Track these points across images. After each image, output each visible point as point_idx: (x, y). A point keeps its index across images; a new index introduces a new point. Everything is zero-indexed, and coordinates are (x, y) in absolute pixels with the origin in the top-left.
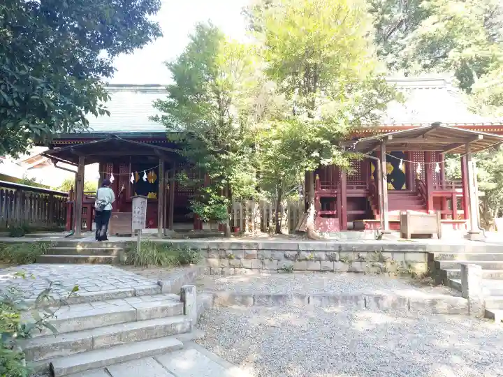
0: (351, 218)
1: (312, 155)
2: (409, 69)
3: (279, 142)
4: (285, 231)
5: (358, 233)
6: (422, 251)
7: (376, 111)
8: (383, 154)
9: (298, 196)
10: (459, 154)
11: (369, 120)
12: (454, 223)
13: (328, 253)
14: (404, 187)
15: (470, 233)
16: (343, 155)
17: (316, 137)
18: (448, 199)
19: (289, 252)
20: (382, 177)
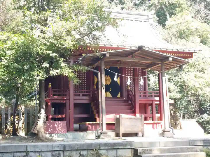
0: (77, 121)
1: (43, 65)
2: (124, 5)
3: (13, 52)
4: (22, 133)
5: (82, 134)
6: (129, 147)
7: (96, 33)
8: (102, 68)
9: (35, 101)
10: (157, 71)
11: (91, 39)
12: (153, 124)
13: (54, 153)
14: (119, 96)
15: (164, 131)
16: (69, 67)
17: (46, 50)
18: (149, 105)
19: (18, 154)
20: (102, 86)
